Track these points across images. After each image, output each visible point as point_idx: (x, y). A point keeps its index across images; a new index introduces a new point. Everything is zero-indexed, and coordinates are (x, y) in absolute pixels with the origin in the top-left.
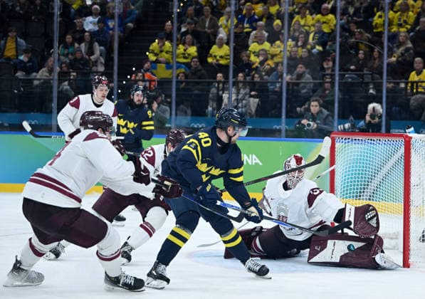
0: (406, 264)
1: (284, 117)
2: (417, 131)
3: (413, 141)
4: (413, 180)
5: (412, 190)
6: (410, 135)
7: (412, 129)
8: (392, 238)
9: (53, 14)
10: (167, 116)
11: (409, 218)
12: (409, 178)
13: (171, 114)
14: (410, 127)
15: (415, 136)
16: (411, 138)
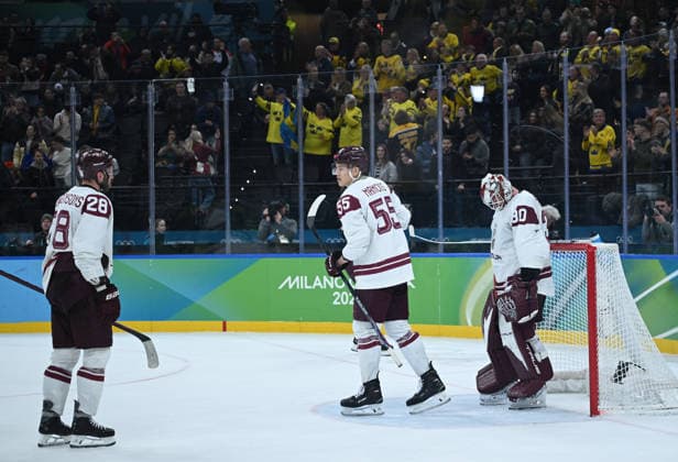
0: (594, 411)
1: (441, 226)
2: (604, 240)
3: (598, 253)
4: (601, 303)
5: (599, 316)
6: (594, 245)
7: (598, 236)
8: (578, 379)
9: (147, 105)
10: (295, 230)
11: (596, 352)
12: (595, 300)
13: (298, 228)
14: (594, 235)
15: (601, 246)
16: (595, 248)
